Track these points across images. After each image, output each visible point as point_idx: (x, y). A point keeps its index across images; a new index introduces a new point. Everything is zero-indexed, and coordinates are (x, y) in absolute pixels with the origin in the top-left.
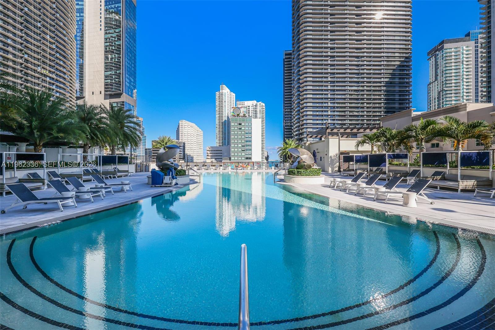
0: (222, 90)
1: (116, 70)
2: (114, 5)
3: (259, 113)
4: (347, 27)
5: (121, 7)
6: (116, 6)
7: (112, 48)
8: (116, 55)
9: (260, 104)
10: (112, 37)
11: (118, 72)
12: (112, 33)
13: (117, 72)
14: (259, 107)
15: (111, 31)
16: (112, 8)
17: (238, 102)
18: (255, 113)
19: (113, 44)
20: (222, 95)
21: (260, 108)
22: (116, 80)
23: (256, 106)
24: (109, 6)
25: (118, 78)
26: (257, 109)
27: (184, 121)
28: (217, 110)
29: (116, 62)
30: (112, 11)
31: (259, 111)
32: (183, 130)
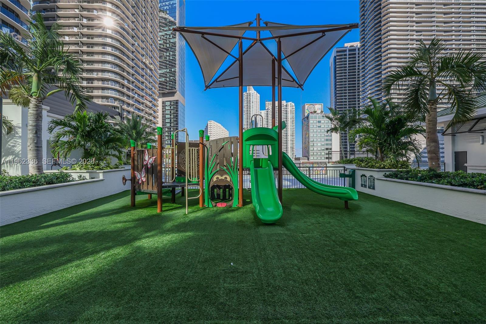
0: (249, 90)
1: (171, 68)
2: (168, 2)
3: (289, 113)
4: (434, 17)
5: (176, 4)
6: (171, 3)
7: (167, 46)
8: (171, 53)
9: (291, 104)
10: (167, 34)
11: (173, 70)
12: (167, 31)
13: (171, 70)
14: (289, 107)
15: (165, 29)
16: (166, 5)
17: (268, 102)
18: (285, 113)
19: (168, 42)
20: (250, 95)
21: (291, 108)
22: (171, 78)
23: (286, 106)
24: (164, 4)
25: (173, 76)
26: (288, 109)
27: (213, 121)
28: (244, 111)
29: (171, 60)
30: (167, 8)
31: (289, 111)
32: (211, 130)
